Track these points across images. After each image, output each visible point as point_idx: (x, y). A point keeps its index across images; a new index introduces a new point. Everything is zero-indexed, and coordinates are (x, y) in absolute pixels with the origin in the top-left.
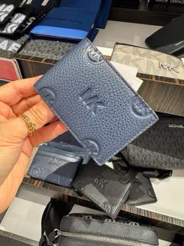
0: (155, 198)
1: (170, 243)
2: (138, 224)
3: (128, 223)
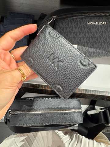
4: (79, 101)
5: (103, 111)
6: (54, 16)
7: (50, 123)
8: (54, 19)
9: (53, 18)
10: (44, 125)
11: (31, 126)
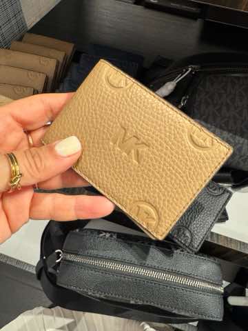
6: (193, 66)
7: (147, 302)
8: (191, 71)
9: (190, 69)
10: (132, 302)
11: (102, 296)
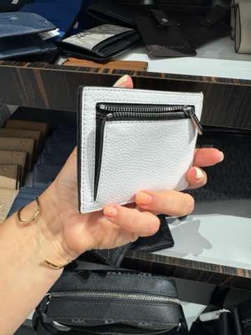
0: (172, 240)
1: (206, 306)
2: (150, 275)
3: (138, 274)
4: (173, 282)
5: (228, 313)
